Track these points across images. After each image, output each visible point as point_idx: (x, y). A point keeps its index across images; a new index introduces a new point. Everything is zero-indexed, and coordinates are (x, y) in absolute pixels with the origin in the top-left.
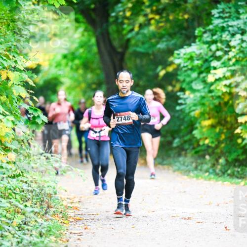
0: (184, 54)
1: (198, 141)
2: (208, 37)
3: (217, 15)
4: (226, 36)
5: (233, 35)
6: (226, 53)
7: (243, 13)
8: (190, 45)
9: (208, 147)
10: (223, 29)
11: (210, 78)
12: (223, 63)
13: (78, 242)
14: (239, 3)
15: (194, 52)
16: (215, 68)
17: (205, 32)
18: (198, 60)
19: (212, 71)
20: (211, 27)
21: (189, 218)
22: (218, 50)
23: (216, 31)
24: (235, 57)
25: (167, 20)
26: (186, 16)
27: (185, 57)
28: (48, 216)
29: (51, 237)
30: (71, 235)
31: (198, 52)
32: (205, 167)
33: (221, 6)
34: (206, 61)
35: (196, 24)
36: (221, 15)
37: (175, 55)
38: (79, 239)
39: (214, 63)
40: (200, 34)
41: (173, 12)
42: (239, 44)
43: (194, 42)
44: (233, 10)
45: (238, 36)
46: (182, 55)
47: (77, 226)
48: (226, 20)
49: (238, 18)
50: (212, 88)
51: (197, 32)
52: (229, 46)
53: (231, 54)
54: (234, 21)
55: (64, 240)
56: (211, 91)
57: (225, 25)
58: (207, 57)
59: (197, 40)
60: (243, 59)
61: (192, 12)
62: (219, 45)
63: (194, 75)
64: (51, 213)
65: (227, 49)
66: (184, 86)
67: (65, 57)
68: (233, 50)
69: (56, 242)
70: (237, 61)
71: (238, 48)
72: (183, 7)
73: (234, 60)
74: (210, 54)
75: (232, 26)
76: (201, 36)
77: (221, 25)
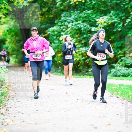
0: (51, 30)
1: (56, 62)
2: (60, 24)
3: (63, 16)
4: (66, 23)
5: (69, 23)
6: (67, 29)
7: (73, 15)
8: (53, 27)
9: (60, 63)
10: (65, 21)
11: (61, 39)
12: (65, 33)
13: (13, 98)
14: (71, 11)
15: (55, 29)
16: (62, 35)
17: (59, 22)
18: (56, 32)
19: (61, 36)
20: (61, 20)
21: (53, 90)
22: (63, 28)
23: (63, 22)
24: (70, 31)
25: (45, 18)
26: (52, 16)
27: (51, 31)
28: (2, 89)
29: (3, 97)
30: (10, 96)
31: (56, 29)
32: (59, 71)
33: (64, 13)
34: (59, 32)
35: (55, 19)
36: (65, 16)
37: (48, 30)
38: (13, 97)
39: (62, 33)
40: (57, 22)
41: (47, 14)
42: (71, 26)
43: (55, 25)
44: (69, 14)
45: (71, 23)
46: (50, 30)
47: (12, 92)
48: (66, 18)
49: (71, 17)
50: (62, 42)
51: (56, 22)
52: (67, 27)
53: (68, 30)
54: (69, 18)
55: (8, 97)
56: (61, 43)
57: (66, 19)
58: (59, 31)
59: (56, 25)
60: (73, 31)
61: (54, 14)
62: (64, 26)
63: (55, 37)
64: (3, 88)
65: (67, 28)
66: (51, 41)
67: (8, 31)
68: (69, 28)
69: (5, 98)
70: (71, 32)
71: (71, 28)
72: (51, 12)
73: (69, 32)
74: (61, 30)
75: (68, 20)
76: (57, 23)
77: (64, 19)
